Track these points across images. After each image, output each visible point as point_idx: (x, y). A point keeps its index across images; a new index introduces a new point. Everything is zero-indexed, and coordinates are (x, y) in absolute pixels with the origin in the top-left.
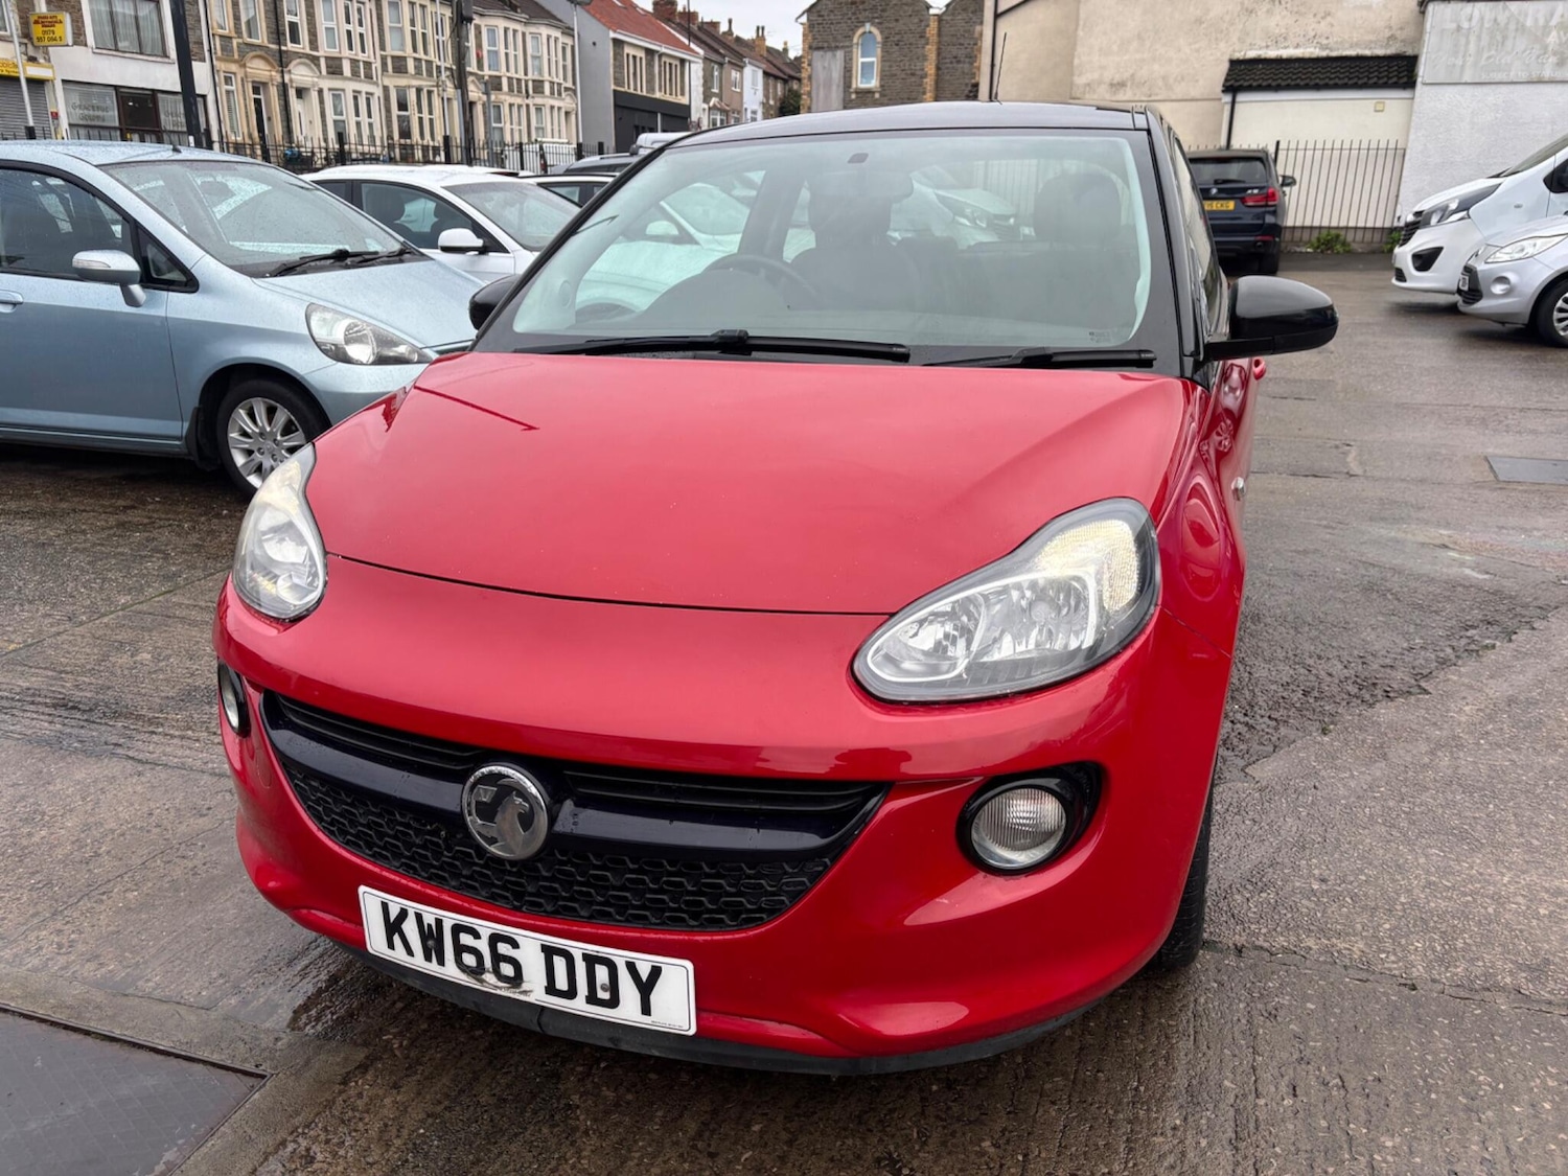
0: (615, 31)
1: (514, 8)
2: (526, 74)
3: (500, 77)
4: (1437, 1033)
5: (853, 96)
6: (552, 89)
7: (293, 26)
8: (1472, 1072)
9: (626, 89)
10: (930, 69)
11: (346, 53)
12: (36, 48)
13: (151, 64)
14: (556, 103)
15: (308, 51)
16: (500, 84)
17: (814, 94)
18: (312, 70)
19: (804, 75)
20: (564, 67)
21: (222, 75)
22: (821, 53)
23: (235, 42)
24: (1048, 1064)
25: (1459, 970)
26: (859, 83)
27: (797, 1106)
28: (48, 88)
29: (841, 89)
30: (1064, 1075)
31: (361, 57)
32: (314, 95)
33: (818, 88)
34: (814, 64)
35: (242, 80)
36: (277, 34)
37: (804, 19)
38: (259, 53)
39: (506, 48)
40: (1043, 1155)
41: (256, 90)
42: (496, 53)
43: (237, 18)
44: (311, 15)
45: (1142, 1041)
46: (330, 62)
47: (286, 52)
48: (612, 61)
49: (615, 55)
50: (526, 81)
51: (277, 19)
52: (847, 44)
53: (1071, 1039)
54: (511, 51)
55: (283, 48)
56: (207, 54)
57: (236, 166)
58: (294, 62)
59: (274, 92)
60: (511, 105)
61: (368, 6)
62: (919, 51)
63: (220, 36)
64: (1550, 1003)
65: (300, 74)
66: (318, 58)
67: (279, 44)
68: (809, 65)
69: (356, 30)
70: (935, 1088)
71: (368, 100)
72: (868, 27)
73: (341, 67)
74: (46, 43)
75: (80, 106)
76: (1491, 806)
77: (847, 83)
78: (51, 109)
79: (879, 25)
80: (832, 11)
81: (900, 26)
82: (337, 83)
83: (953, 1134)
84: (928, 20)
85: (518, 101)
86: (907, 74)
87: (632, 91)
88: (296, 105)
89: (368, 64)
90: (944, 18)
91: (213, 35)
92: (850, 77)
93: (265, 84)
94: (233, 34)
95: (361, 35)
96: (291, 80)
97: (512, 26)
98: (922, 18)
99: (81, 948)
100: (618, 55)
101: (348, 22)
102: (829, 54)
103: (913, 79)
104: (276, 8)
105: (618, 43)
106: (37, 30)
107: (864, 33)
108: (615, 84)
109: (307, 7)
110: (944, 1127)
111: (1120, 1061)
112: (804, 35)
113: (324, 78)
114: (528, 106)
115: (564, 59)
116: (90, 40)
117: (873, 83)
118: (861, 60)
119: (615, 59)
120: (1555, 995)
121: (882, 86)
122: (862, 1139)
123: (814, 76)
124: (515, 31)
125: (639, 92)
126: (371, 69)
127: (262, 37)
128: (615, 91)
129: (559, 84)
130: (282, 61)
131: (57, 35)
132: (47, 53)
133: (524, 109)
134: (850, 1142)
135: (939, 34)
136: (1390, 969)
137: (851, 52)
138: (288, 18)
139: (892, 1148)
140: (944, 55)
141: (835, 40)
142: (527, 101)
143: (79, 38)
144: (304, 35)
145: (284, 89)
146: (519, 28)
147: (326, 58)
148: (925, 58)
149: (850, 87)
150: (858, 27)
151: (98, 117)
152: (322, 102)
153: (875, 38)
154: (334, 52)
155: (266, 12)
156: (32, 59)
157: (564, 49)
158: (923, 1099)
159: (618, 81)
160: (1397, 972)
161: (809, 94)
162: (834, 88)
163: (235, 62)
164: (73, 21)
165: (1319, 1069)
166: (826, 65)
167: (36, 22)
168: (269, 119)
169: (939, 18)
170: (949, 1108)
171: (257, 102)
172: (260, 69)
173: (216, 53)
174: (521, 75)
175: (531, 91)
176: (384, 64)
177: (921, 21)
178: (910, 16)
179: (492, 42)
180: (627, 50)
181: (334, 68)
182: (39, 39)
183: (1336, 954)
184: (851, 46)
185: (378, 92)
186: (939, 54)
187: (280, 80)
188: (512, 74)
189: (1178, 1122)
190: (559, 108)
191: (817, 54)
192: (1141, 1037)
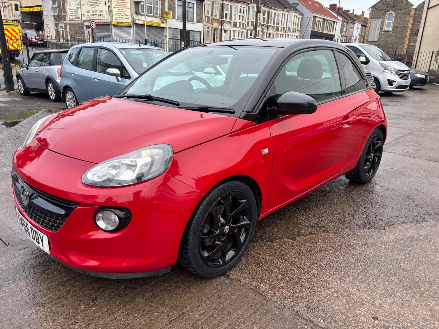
0: (314, 14)
1: (286, 8)
2: (286, 26)
3: (279, 27)
4: (258, 314)
5: (383, 33)
6: (293, 30)
7: (226, 14)
8: (255, 326)
9: (315, 30)
10: (410, 25)
11: (238, 21)
12: (164, 19)
13: (190, 24)
14: (294, 34)
15: (229, 20)
16: (278, 29)
17: (370, 32)
18: (229, 25)
19: (368, 26)
20: (298, 24)
21: (207, 26)
22: (374, 19)
23: (211, 18)
24: (153, 290)
25: (287, 301)
26: (385, 28)
27: (91, 282)
28: (165, 29)
29: (379, 30)
30: (153, 293)
31: (242, 22)
32: (229, 32)
33: (372, 30)
34: (371, 23)
35: (211, 28)
36: (222, 16)
37: (370, 9)
38: (217, 21)
39: (282, 19)
40: (127, 308)
41: (215, 30)
42: (279, 20)
43: (212, 12)
44: (231, 11)
45: (180, 292)
46: (234, 23)
47: (223, 21)
48: (312, 22)
49: (313, 20)
50: (286, 28)
51: (222, 12)
52: (383, 17)
53: (165, 286)
54: (283, 20)
55: (223, 20)
56: (203, 21)
57: (153, 50)
58: (225, 23)
59: (219, 31)
60: (281, 35)
61: (246, 8)
62: (407, 19)
63: (208, 17)
64: (303, 318)
65: (226, 26)
66: (231, 22)
67: (222, 19)
68: (370, 23)
69: (242, 14)
70: (122, 287)
71: (242, 33)
72: (391, 12)
73: (236, 24)
74: (166, 18)
75: (172, 34)
76: (359, 264)
77: (381, 29)
78: (165, 35)
79: (395, 12)
80: (380, 7)
81: (402, 11)
82: (235, 29)
83: (113, 298)
84: (412, 9)
85: (282, 33)
86: (402, 26)
87: (317, 31)
88: (224, 34)
89: (243, 24)
90: (417, 9)
91: (206, 16)
92: (383, 27)
93: (217, 29)
94: (211, 16)
95: (243, 16)
96: (223, 28)
97: (284, 13)
98: (409, 9)
99: (8, 214)
100: (314, 21)
101: (240, 13)
102: (377, 20)
103: (404, 28)
104: (222, 9)
105: (315, 17)
106: (165, 15)
107: (390, 13)
108: (312, 29)
109: (230, 9)
110: (114, 296)
111: (170, 294)
112: (370, 14)
113: (232, 27)
114: (286, 35)
115: (298, 22)
116: (176, 18)
117: (390, 29)
118: (387, 22)
119: (313, 22)
120: (307, 316)
121: (393, 30)
122: (95, 292)
123: (371, 26)
124: (285, 14)
125: (319, 31)
126: (244, 25)
127: (218, 17)
128: (311, 31)
129: (296, 29)
130: (222, 23)
131: (169, 17)
132: (166, 21)
133: (284, 35)
134: (92, 292)
135: (415, 14)
136: (267, 295)
137: (384, 19)
138: (225, 12)
139: (98, 296)
140: (415, 20)
141: (379, 15)
142: (285, 33)
143: (174, 17)
144: (228, 16)
145: (221, 30)
146: (287, 13)
147: (233, 22)
148: (409, 21)
149: (382, 30)
150: (387, 12)
151: (175, 37)
152: (230, 33)
153: (393, 15)
154: (235, 21)
155: (220, 10)
156: (163, 22)
157: (299, 19)
158: (117, 289)
159: (313, 28)
160: (268, 297)
161: (369, 32)
162: (377, 30)
163: (210, 23)
164: (173, 13)
165: (215, 312)
166: (375, 23)
167: (165, 13)
168: (217, 38)
169: (416, 9)
170: (120, 292)
171: (214, 33)
172: (216, 25)
173: (206, 21)
174: (285, 26)
175: (287, 31)
176: (248, 24)
177: (409, 10)
178: (406, 8)
179: (278, 18)
180: (317, 19)
181: (235, 25)
182: (165, 17)
183: (257, 288)
184: (385, 18)
185: (245, 31)
186: (414, 20)
187: (221, 28)
188: (282, 26)
189: (165, 311)
190: (294, 36)
191: (373, 20)
192: (182, 291)
